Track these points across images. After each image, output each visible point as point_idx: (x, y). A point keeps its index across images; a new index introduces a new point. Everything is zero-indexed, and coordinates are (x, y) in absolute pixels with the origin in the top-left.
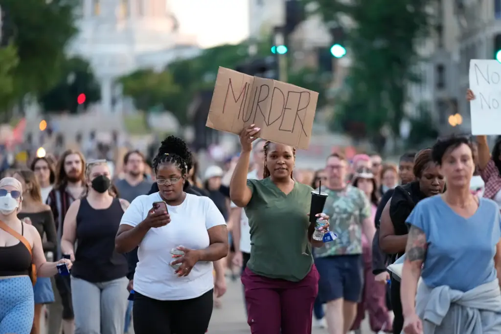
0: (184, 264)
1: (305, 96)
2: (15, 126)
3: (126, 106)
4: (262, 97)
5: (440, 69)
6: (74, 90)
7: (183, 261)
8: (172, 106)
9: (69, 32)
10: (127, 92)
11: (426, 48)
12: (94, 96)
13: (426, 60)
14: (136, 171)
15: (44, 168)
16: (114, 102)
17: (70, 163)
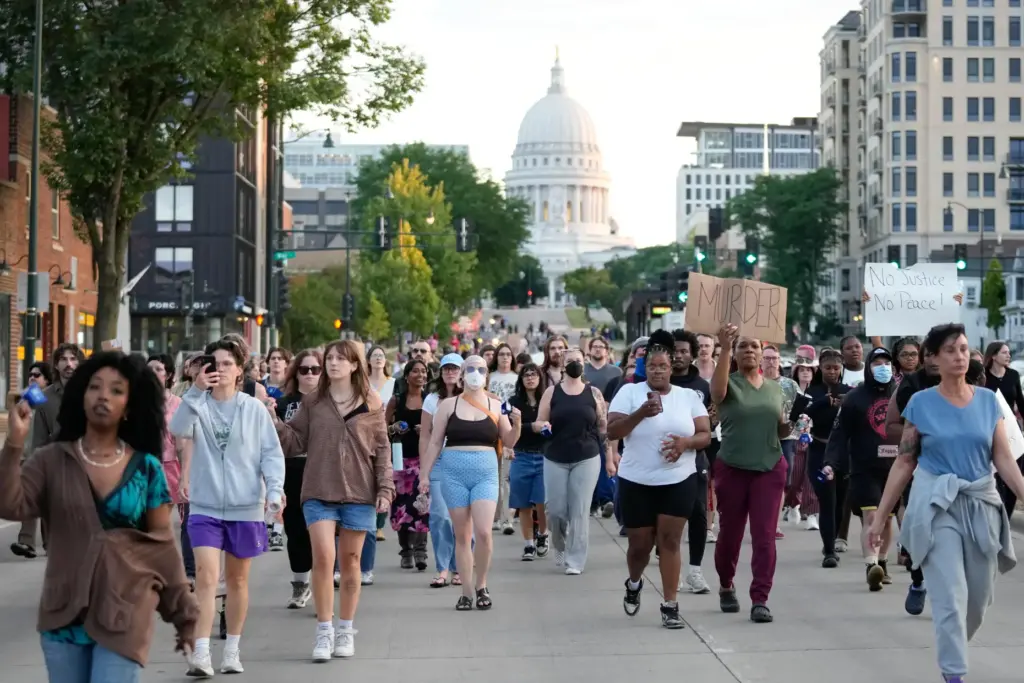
0: (674, 450)
1: (775, 292)
2: (472, 318)
3: (569, 302)
4: (736, 296)
5: (846, 272)
6: (524, 285)
7: (672, 448)
8: (608, 303)
9: (522, 235)
10: (570, 288)
11: (833, 255)
12: (542, 292)
13: (832, 265)
14: (598, 356)
15: (508, 354)
16: (558, 297)
17: (554, 348)
